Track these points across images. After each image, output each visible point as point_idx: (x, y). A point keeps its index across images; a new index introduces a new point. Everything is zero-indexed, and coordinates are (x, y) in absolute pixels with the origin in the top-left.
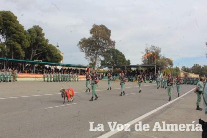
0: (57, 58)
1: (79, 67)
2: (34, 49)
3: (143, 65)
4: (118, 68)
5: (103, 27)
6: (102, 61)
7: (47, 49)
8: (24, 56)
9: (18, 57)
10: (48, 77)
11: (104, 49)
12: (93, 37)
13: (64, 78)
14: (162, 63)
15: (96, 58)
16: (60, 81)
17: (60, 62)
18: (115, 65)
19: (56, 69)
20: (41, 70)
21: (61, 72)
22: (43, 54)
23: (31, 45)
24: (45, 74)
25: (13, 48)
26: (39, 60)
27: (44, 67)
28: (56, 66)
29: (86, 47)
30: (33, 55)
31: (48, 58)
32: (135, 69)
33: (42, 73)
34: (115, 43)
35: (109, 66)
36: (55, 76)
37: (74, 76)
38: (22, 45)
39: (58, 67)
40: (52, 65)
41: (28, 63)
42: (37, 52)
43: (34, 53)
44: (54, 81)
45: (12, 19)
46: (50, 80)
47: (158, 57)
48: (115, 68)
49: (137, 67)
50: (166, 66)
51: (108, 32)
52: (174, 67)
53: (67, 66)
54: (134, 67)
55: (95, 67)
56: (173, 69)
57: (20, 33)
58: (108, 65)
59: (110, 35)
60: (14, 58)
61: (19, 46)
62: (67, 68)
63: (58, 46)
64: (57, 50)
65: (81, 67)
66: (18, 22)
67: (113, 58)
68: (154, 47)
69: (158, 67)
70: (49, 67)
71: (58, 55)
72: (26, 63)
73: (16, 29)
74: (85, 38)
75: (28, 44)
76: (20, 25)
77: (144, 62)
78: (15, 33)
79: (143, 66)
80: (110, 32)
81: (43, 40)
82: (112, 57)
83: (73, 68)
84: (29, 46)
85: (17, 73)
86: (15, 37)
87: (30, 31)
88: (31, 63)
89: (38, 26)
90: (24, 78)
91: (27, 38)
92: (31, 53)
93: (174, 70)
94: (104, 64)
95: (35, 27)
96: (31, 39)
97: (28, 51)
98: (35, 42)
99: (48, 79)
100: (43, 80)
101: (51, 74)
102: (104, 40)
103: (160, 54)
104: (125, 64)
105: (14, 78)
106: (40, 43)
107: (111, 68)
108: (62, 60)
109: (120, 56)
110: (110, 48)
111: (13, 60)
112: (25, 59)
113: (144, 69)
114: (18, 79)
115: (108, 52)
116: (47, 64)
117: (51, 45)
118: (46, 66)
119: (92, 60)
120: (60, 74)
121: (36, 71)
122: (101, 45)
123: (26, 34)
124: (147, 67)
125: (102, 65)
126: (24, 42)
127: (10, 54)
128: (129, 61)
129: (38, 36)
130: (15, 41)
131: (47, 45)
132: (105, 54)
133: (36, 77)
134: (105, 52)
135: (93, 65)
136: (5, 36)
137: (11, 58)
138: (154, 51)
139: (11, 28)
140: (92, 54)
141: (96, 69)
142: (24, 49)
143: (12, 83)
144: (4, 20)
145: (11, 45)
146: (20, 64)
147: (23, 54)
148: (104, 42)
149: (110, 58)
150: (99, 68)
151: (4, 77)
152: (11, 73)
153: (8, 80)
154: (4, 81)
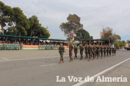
0: (47, 35)
1: (60, 41)
2: (33, 29)
4: (85, 41)
5: (75, 15)
6: (75, 37)
7: (40, 30)
9: (23, 35)
10: (41, 47)
11: (76, 29)
12: (69, 21)
13: (51, 48)
14: (113, 38)
16: (48, 49)
17: (48, 37)
18: (83, 39)
19: (46, 42)
20: (36, 42)
21: (49, 43)
22: (38, 33)
23: (31, 27)
24: (39, 45)
25: (20, 30)
26: (35, 36)
28: (46, 40)
29: (65, 28)
30: (32, 33)
32: (96, 42)
34: (83, 25)
36: (46, 46)
37: (57, 46)
38: (25, 27)
40: (43, 40)
41: (29, 38)
42: (35, 32)
44: (45, 49)
45: (20, 12)
46: (42, 48)
48: (83, 41)
49: (97, 40)
50: (116, 39)
51: (79, 19)
52: (121, 40)
54: (95, 40)
56: (120, 42)
57: (24, 20)
58: (78, 39)
59: (79, 20)
60: (21, 36)
61: (23, 28)
62: (53, 41)
63: (47, 28)
64: (46, 30)
65: (61, 41)
66: (23, 14)
67: (82, 35)
68: (108, 28)
69: (111, 40)
70: (42, 40)
71: (47, 33)
72: (27, 38)
74: (64, 23)
75: (29, 27)
77: (101, 37)
78: (21, 20)
79: (101, 40)
80: (80, 18)
81: (38, 24)
82: (81, 34)
83: (56, 41)
84: (30, 28)
85: (22, 45)
86: (21, 22)
87: (30, 19)
89: (35, 16)
90: (27, 48)
91: (28, 23)
92: (31, 32)
93: (122, 42)
96: (31, 24)
97: (29, 31)
98: (33, 25)
101: (43, 45)
102: (76, 23)
103: (112, 32)
104: (89, 38)
105: (21, 47)
106: (36, 26)
107: (81, 41)
109: (86, 34)
110: (80, 28)
111: (20, 36)
112: (27, 36)
113: (101, 42)
115: (78, 31)
116: (40, 39)
117: (43, 27)
118: (40, 40)
119: (68, 36)
120: (48, 45)
121: (34, 43)
122: (74, 26)
123: (27, 21)
124: (104, 40)
125: (75, 39)
126: (26, 26)
127: (18, 33)
128: (92, 37)
129: (35, 22)
130: (21, 25)
131: (40, 27)
132: (76, 32)
133: (34, 47)
134: (76, 31)
135: (69, 39)
136: (15, 22)
137: (19, 35)
138: (108, 30)
139: (19, 17)
140: (68, 32)
141: (71, 42)
142: (27, 30)
143: (20, 50)
144: (15, 13)
145: (19, 28)
146: (24, 39)
147: (26, 33)
148: (76, 25)
149: (80, 35)
150: (73, 41)
151: (15, 47)
152: (19, 45)
153: (18, 49)
154: (15, 50)
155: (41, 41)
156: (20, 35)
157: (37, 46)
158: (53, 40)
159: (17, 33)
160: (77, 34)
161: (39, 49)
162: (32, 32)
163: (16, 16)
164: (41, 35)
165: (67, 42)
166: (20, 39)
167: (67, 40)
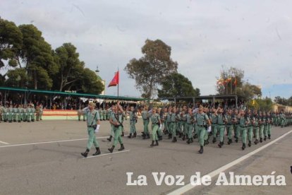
0: (97, 88)
1: (127, 100)
2: (65, 75)
3: (218, 95)
4: (183, 99)
5: (159, 43)
6: (159, 91)
7: (82, 75)
8: (50, 85)
9: (43, 87)
11: (161, 73)
12: (146, 56)
14: (246, 92)
15: (151, 86)
17: (101, 92)
18: (178, 97)
20: (74, 104)
22: (76, 82)
23: (60, 69)
24: (80, 110)
25: (36, 75)
26: (71, 90)
27: (79, 101)
28: (95, 98)
29: (137, 71)
30: (64, 83)
31: (84, 88)
32: (207, 101)
33: (76, 108)
34: (177, 65)
35: (169, 98)
38: (48, 70)
39: (98, 100)
40: (89, 97)
41: (57, 95)
42: (69, 80)
43: (65, 81)
45: (35, 35)
47: (239, 84)
48: (178, 100)
49: (210, 98)
50: (251, 95)
51: (167, 50)
52: (263, 97)
53: (110, 99)
54: (205, 98)
55: (149, 99)
56: (261, 100)
57: (45, 53)
58: (168, 96)
59: (169, 53)
60: (38, 89)
61: (44, 72)
62: (111, 101)
63: (97, 71)
64: (96, 77)
66: (43, 39)
67: (175, 86)
68: (234, 69)
69: (240, 98)
70: (86, 99)
71: (97, 82)
73: (40, 48)
74: (135, 59)
75: (56, 68)
76: (46, 43)
77: (219, 90)
78: (39, 54)
79: (217, 97)
80: (170, 49)
81: (77, 62)
82: (174, 84)
84: (57, 71)
85: (41, 110)
86: (39, 59)
87: (58, 51)
88: (60, 95)
89: (70, 44)
90: (49, 116)
91: (55, 61)
92: (61, 82)
93: (264, 101)
94: (162, 95)
95: (66, 45)
96: (60, 62)
97: (56, 78)
98: (66, 65)
100: (77, 118)
102: (162, 60)
103: (242, 79)
104: (193, 95)
106: (73, 68)
107: (173, 100)
108: (103, 90)
109: (185, 83)
110: (171, 71)
111: (36, 90)
112: (53, 89)
113: (219, 101)
114: (43, 118)
115: (167, 77)
116: (82, 96)
117: (87, 70)
118: (81, 98)
119: (145, 89)
120: (101, 110)
121: (68, 105)
122: (157, 67)
123: (53, 54)
124: (224, 98)
125: (159, 96)
126: (50, 66)
127: (32, 82)
128: (198, 91)
129: (69, 57)
130: (39, 66)
131: (82, 69)
132: (163, 80)
133: (67, 115)
134: (163, 78)
135: (147, 96)
136: (25, 59)
137: (34, 88)
138: (234, 75)
139: (34, 47)
140: (145, 81)
141: (151, 102)
142: (51, 76)
143: (35, 122)
144: (25, 37)
145: (33, 71)
146: (46, 97)
147: (50, 83)
148: (162, 63)
149: (171, 85)
150: (155, 100)
151: (24, 115)
152: (34, 109)
153: (30, 119)
154: (25, 121)
155: (84, 100)
156: (36, 88)
159: (30, 82)
160: (165, 84)
161: (79, 120)
162: (63, 81)
163: (27, 45)
164: (83, 86)
165: (142, 102)
167: (142, 98)
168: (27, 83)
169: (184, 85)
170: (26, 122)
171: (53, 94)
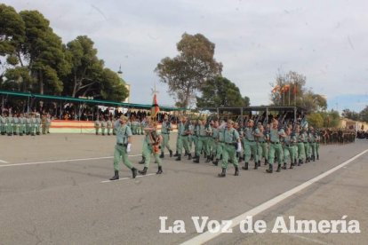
0: (118, 93)
2: (79, 77)
3: (272, 105)
4: (228, 110)
5: (200, 37)
6: (198, 99)
7: (101, 77)
8: (61, 89)
9: (51, 91)
10: (102, 126)
11: (202, 76)
12: (183, 55)
14: (307, 103)
15: (188, 92)
17: (124, 99)
18: (222, 106)
19: (116, 112)
20: (91, 114)
22: (93, 86)
23: (72, 70)
24: (98, 122)
25: (42, 76)
26: (86, 96)
27: (96, 109)
28: (117, 106)
29: (171, 73)
30: (77, 87)
32: (258, 113)
33: (92, 119)
34: (222, 66)
35: (211, 108)
38: (57, 70)
39: (120, 109)
40: (109, 105)
41: (68, 101)
42: (84, 83)
43: (78, 85)
44: (114, 134)
45: (41, 25)
46: (106, 131)
47: (299, 93)
48: (221, 111)
49: (261, 109)
50: (314, 107)
51: (210, 47)
52: (328, 110)
54: (256, 109)
55: (185, 109)
56: (325, 113)
57: (54, 49)
58: (209, 105)
59: (212, 52)
60: (45, 94)
61: (52, 73)
62: (137, 111)
63: (120, 72)
64: (118, 79)
66: (51, 30)
67: (218, 93)
68: (294, 73)
69: (299, 110)
70: (106, 108)
71: (119, 87)
72: (63, 103)
73: (48, 42)
74: (168, 58)
75: (67, 67)
76: (54, 35)
77: (274, 100)
78: (46, 50)
79: (271, 108)
80: (213, 46)
81: (94, 61)
82: (217, 91)
83: (147, 111)
84: (70, 72)
85: (49, 120)
86: (46, 55)
87: (71, 45)
88: (73, 102)
89: (85, 37)
90: (61, 128)
91: (66, 58)
92: (74, 85)
93: (329, 114)
94: (201, 105)
95: (81, 39)
96: (73, 59)
97: (68, 81)
98: (80, 64)
99: (103, 131)
100: (94, 131)
102: (203, 60)
103: (303, 87)
104: (240, 104)
105: (45, 127)
106: (89, 67)
107: (215, 110)
108: (127, 96)
109: (230, 90)
110: (214, 75)
111: (42, 95)
112: (64, 94)
113: (273, 113)
115: (209, 82)
116: (101, 104)
117: (108, 70)
118: (100, 107)
119: (180, 96)
121: (83, 115)
122: (196, 69)
123: (64, 50)
124: (280, 110)
125: (198, 105)
126: (60, 65)
127: (37, 85)
128: (247, 100)
129: (85, 54)
130: (46, 64)
131: (101, 70)
132: (204, 86)
133: (81, 127)
134: (203, 82)
135: (182, 105)
136: (28, 55)
137: (39, 93)
138: (293, 81)
139: (40, 40)
140: (180, 85)
141: (188, 112)
142: (62, 77)
143: (41, 136)
144: (28, 27)
145: (38, 71)
146: (55, 104)
147: (60, 86)
148: (203, 64)
149: (213, 92)
150: (193, 111)
151: (27, 127)
152: (39, 120)
153: (35, 132)
154: (28, 134)
155: (103, 108)
156: (42, 93)
157: (92, 124)
158: (136, 107)
159: (34, 85)
160: (204, 90)
161: (97, 133)
162: (76, 84)
163: (31, 37)
164: (102, 92)
165: (177, 113)
166: (41, 103)
167: (176, 107)
168: (31, 86)
169: (229, 92)
170: (30, 136)
171: (64, 101)
